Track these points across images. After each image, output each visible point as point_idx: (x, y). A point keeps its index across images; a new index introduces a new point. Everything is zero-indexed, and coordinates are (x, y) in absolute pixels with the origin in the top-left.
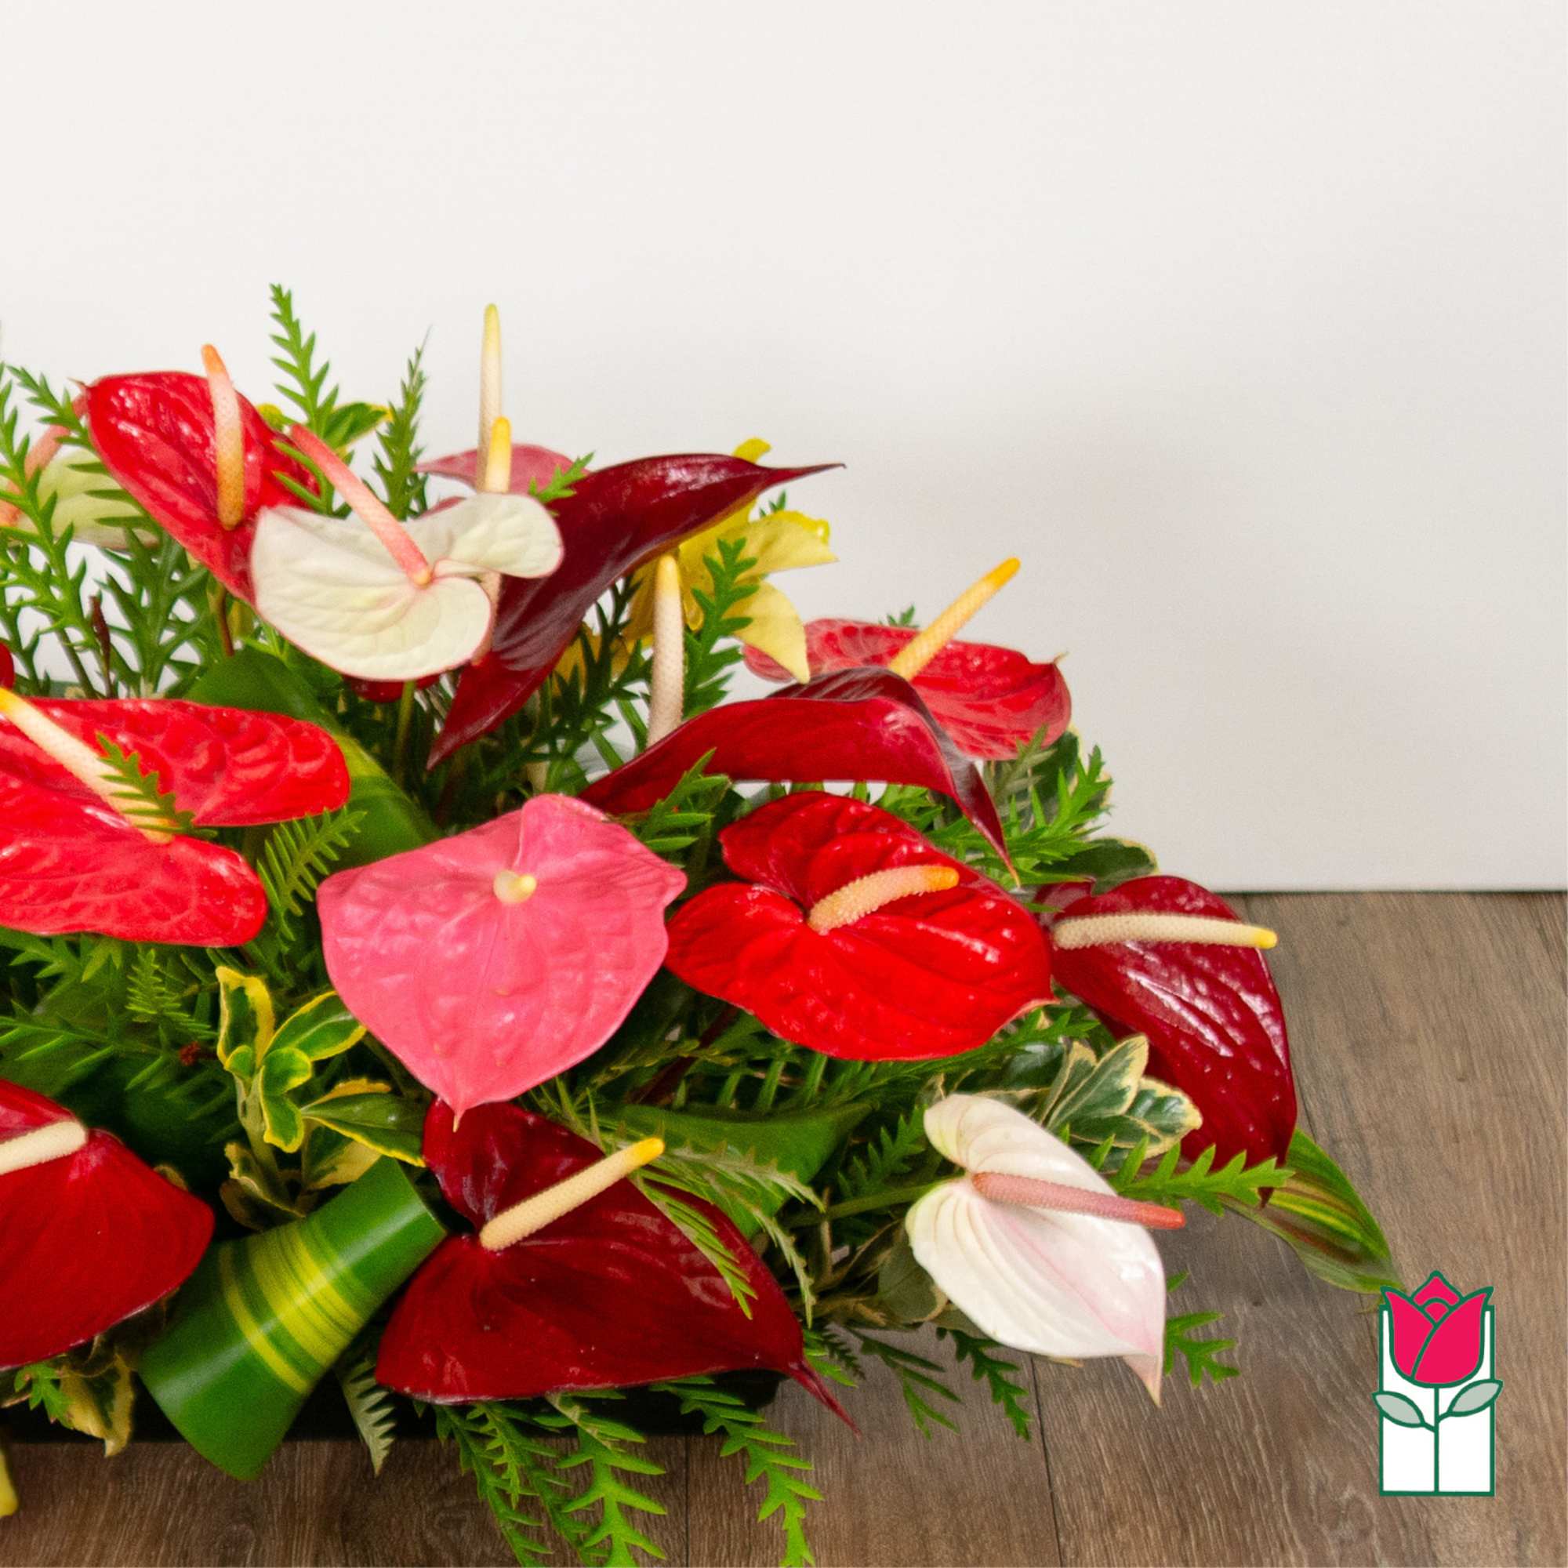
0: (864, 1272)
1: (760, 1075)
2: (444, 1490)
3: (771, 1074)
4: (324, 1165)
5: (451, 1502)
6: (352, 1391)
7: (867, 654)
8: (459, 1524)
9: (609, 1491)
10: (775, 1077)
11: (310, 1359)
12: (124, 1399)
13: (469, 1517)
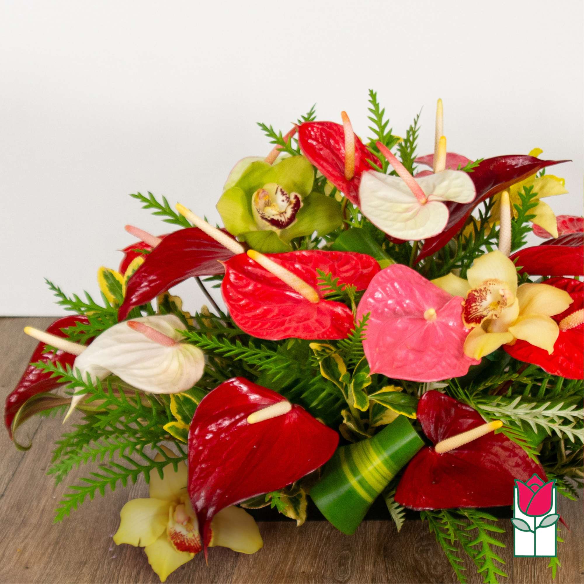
0: (578, 458)
1: (539, 384)
2: (422, 539)
3: (544, 383)
4: (378, 418)
5: (425, 543)
6: (389, 501)
7: (578, 228)
8: (427, 551)
9: (484, 538)
10: (545, 385)
11: (373, 490)
12: (303, 505)
13: (431, 548)
